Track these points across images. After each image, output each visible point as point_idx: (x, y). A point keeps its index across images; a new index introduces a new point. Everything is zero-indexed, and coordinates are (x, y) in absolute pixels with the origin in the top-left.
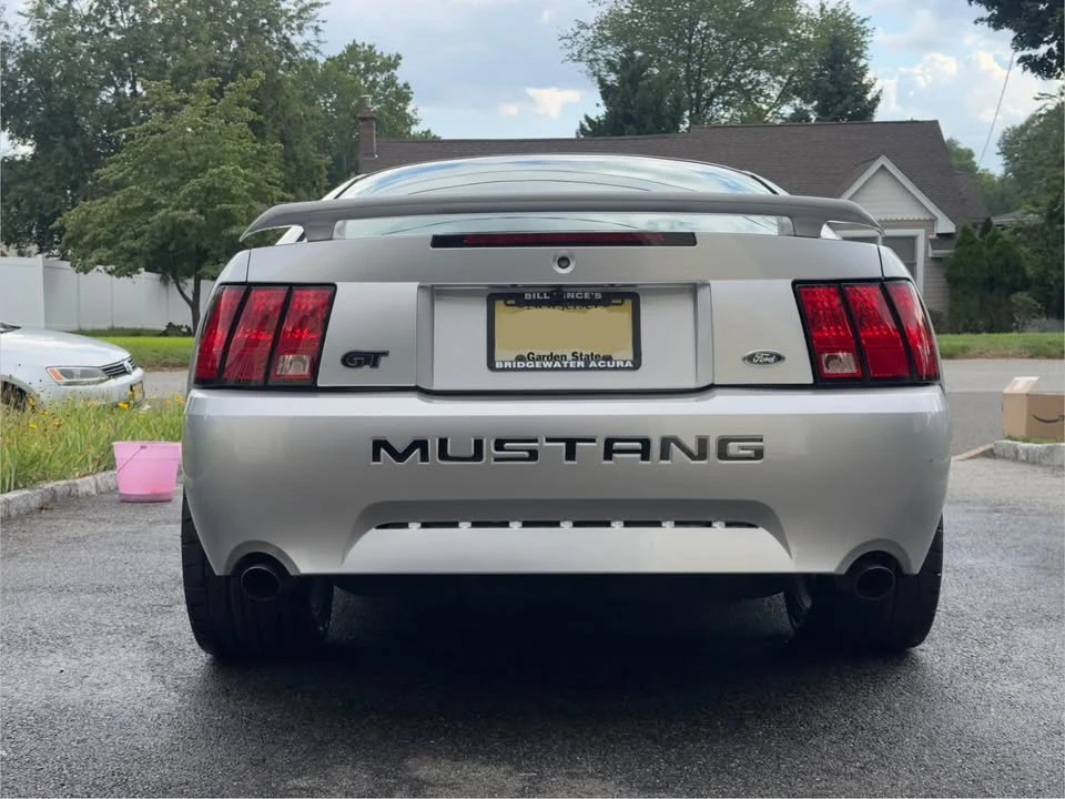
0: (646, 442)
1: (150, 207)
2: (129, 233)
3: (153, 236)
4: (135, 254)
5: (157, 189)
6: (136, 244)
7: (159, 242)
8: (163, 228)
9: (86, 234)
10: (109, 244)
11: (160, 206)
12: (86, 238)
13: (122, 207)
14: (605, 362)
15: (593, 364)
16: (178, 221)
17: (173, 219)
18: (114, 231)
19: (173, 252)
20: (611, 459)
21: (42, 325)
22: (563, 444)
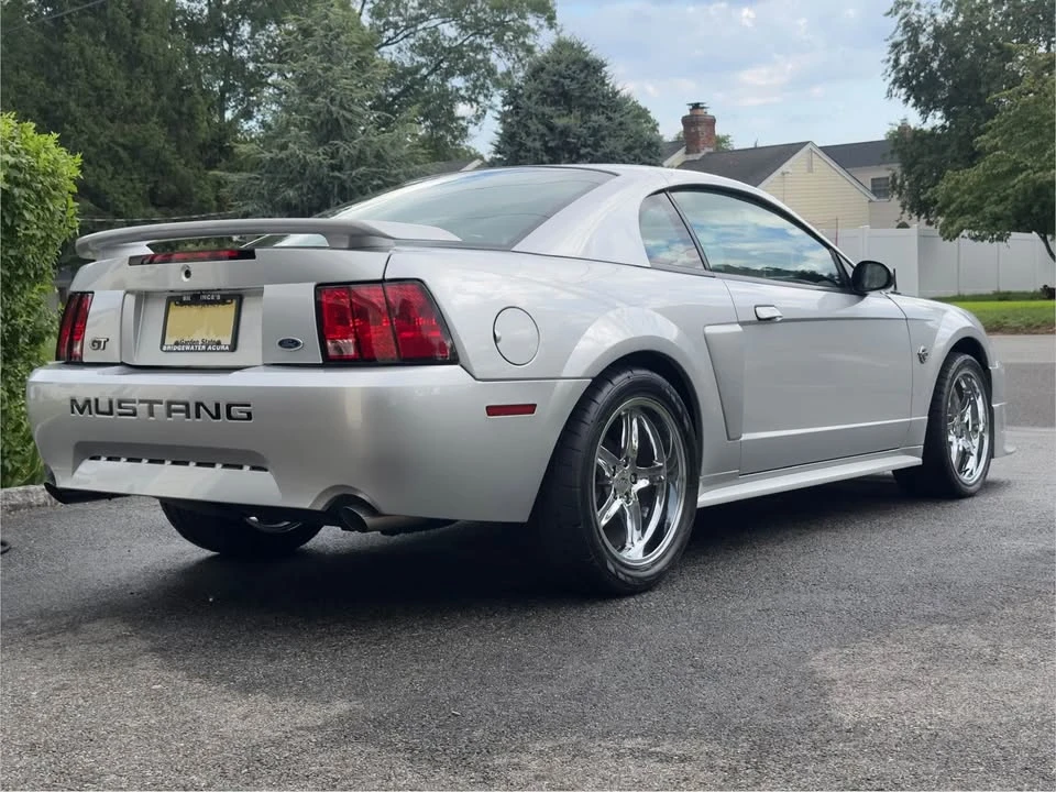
0: (187, 405)
1: (1016, 170)
2: (992, 199)
3: (1016, 200)
4: (999, 219)
5: (1024, 151)
6: (998, 209)
7: (1022, 205)
8: (1025, 191)
9: (954, 202)
10: (975, 210)
11: (1026, 168)
12: (953, 207)
13: (989, 172)
14: (212, 346)
15: (210, 348)
16: (1038, 182)
17: (1034, 181)
18: (980, 198)
19: (1037, 214)
20: (170, 416)
21: (916, 291)
22: (146, 405)
